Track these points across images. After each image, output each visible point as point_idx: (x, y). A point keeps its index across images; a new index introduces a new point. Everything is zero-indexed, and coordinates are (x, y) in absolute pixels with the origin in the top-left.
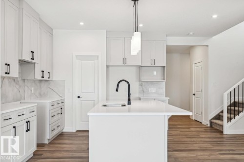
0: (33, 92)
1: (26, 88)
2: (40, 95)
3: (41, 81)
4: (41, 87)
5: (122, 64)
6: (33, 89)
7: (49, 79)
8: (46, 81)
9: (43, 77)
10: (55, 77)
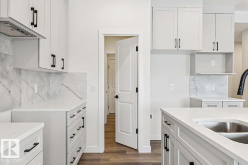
0: (36, 91)
1: (24, 84)
2: (48, 95)
3: (49, 74)
4: (49, 83)
5: (173, 48)
6: (36, 87)
7: (63, 71)
8: (58, 73)
9: (53, 66)
10: (72, 68)
